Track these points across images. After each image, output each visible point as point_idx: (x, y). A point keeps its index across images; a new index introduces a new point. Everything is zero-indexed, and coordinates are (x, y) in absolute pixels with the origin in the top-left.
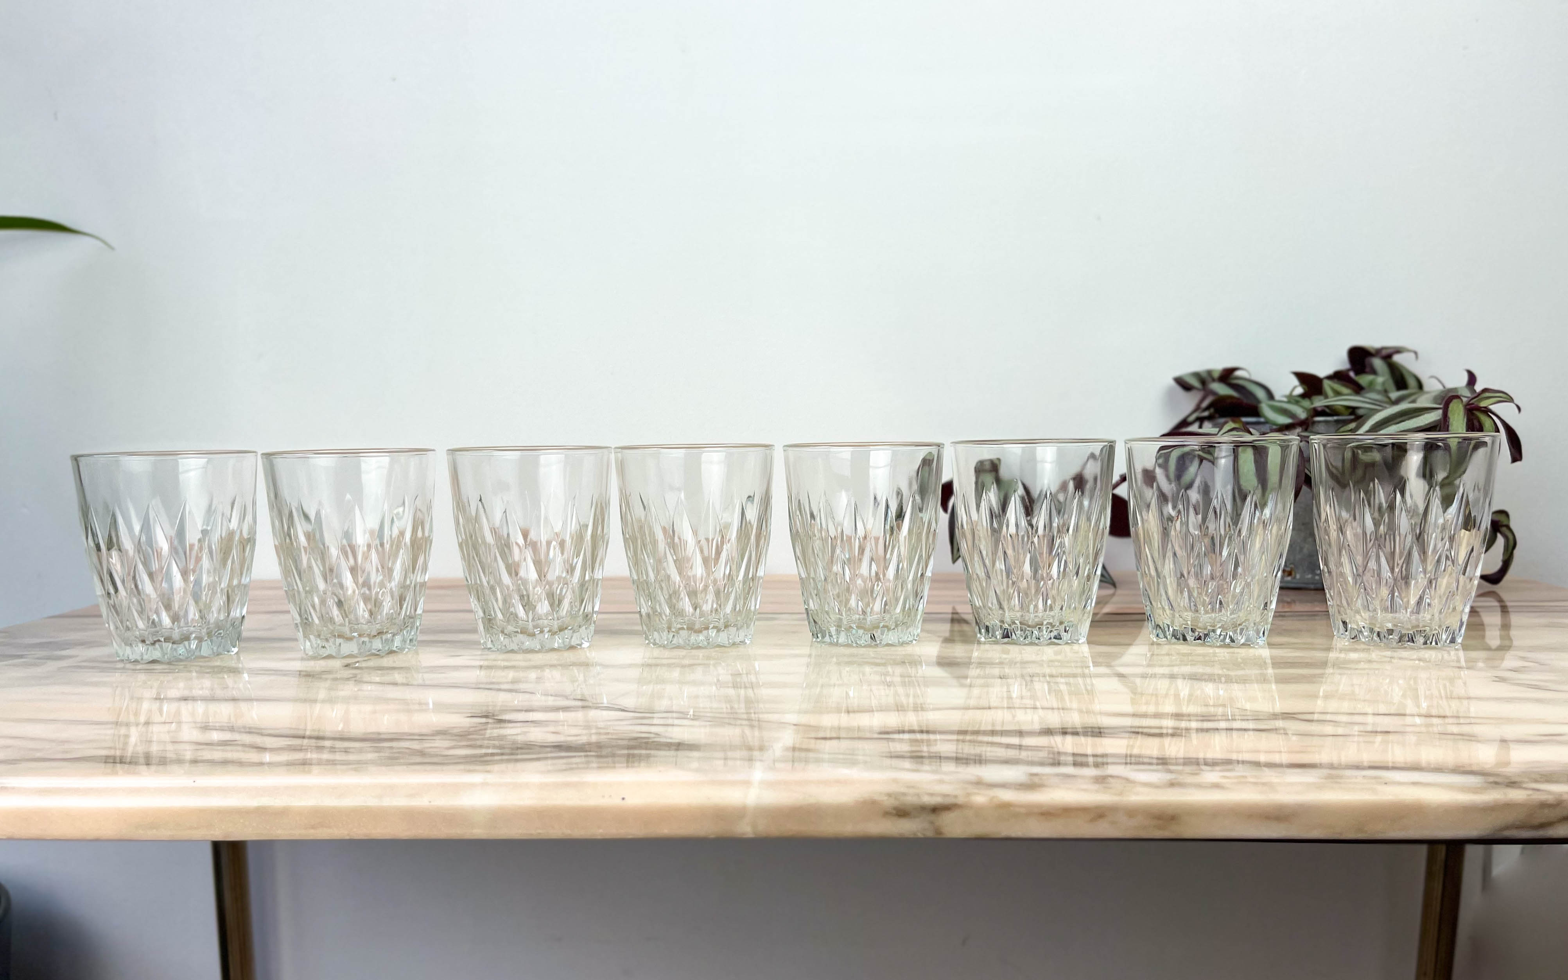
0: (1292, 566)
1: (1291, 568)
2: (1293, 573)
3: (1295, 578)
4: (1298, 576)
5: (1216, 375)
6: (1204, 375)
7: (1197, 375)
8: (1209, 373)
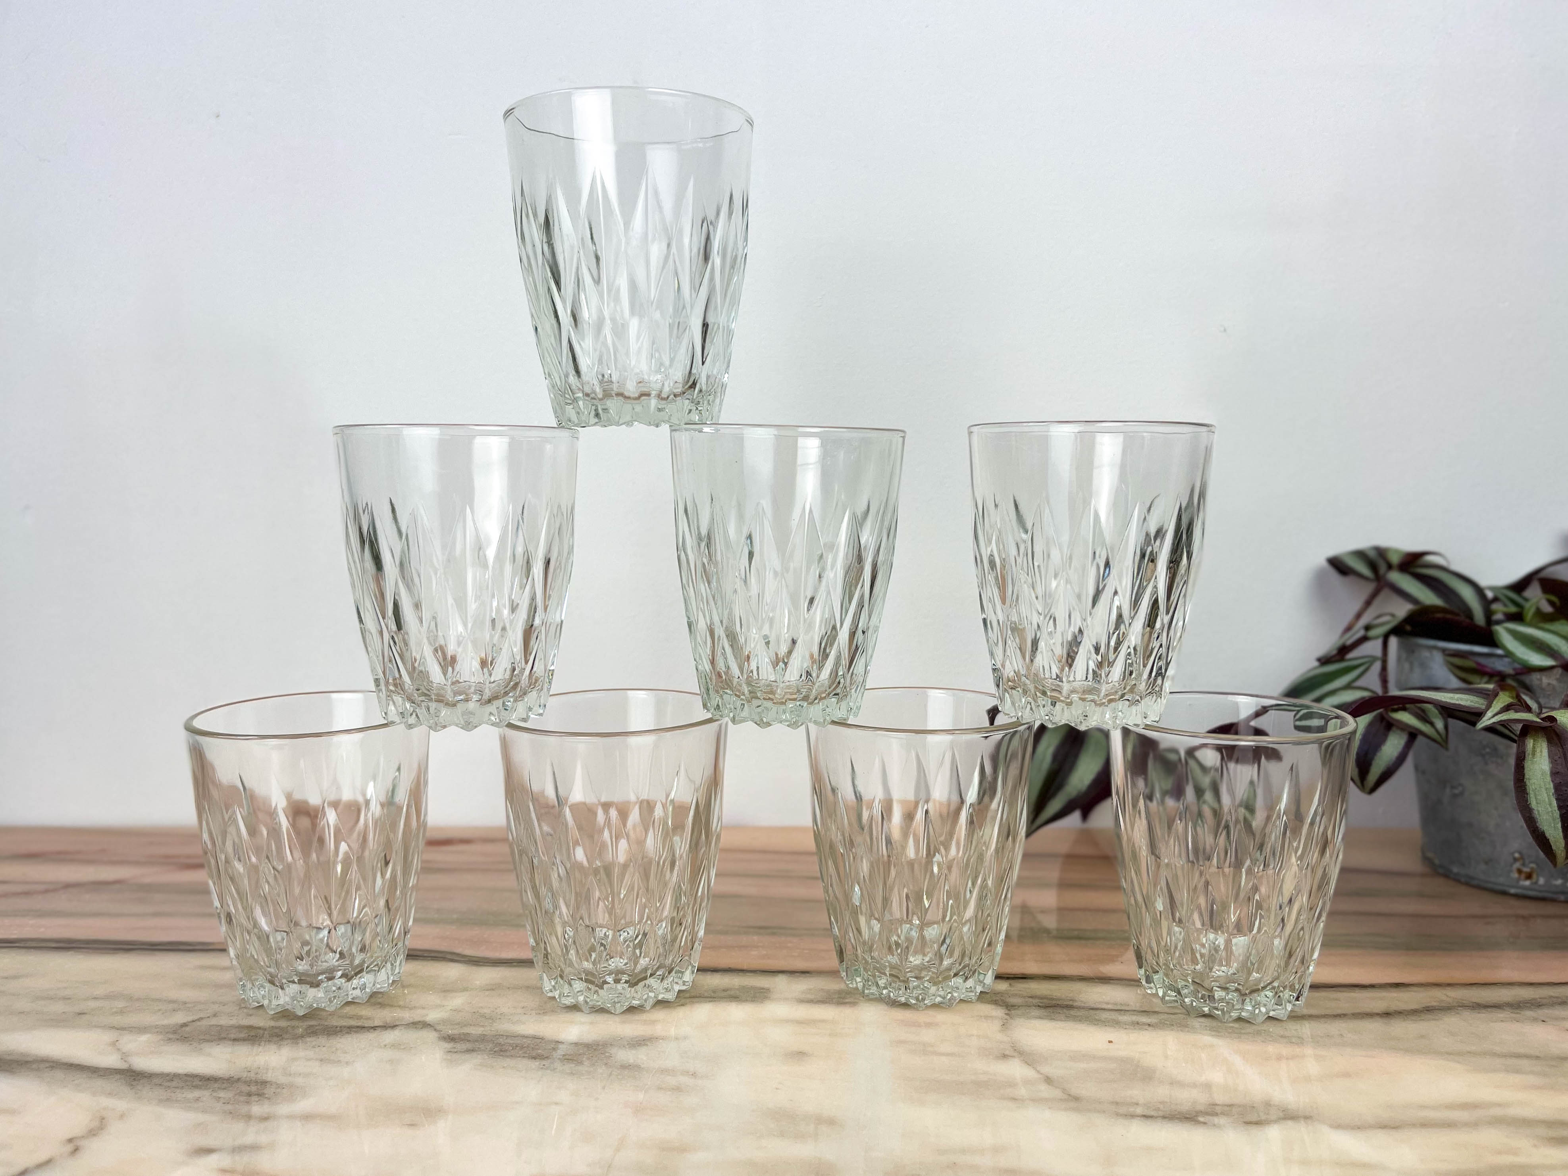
0: (1533, 865)
1: (1532, 868)
2: (1534, 876)
3: (1536, 883)
4: (1542, 881)
5: (1395, 559)
6: (1372, 554)
7: (1360, 554)
8: (1381, 552)
